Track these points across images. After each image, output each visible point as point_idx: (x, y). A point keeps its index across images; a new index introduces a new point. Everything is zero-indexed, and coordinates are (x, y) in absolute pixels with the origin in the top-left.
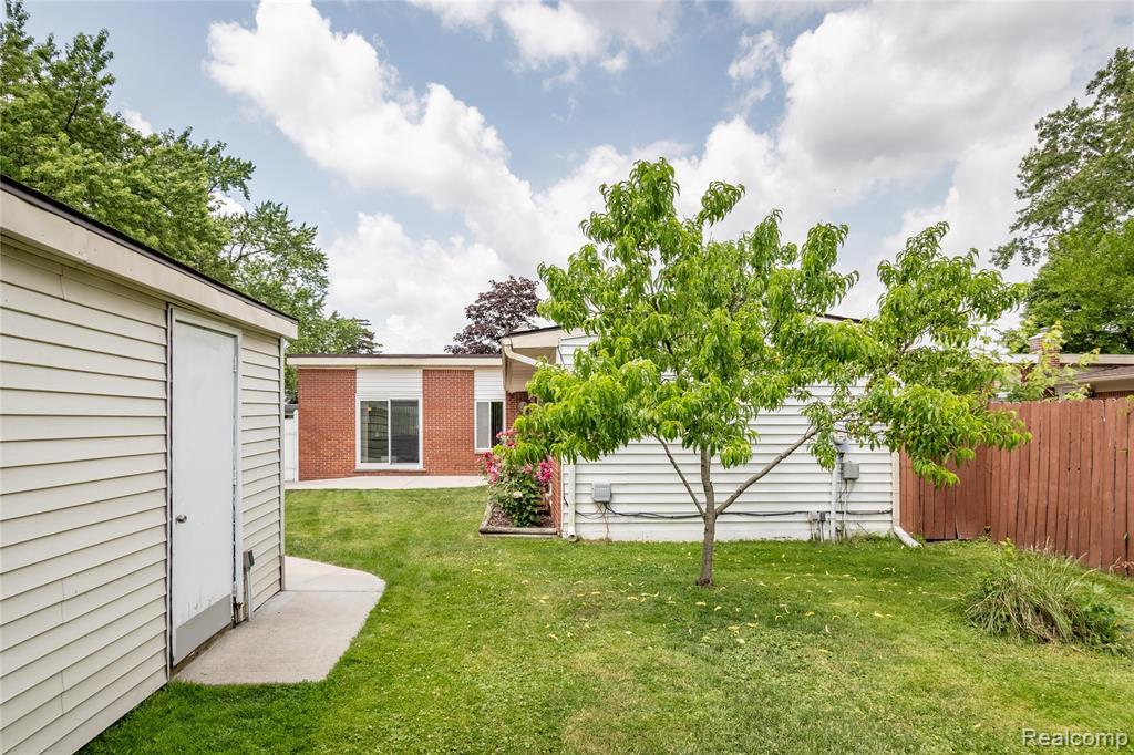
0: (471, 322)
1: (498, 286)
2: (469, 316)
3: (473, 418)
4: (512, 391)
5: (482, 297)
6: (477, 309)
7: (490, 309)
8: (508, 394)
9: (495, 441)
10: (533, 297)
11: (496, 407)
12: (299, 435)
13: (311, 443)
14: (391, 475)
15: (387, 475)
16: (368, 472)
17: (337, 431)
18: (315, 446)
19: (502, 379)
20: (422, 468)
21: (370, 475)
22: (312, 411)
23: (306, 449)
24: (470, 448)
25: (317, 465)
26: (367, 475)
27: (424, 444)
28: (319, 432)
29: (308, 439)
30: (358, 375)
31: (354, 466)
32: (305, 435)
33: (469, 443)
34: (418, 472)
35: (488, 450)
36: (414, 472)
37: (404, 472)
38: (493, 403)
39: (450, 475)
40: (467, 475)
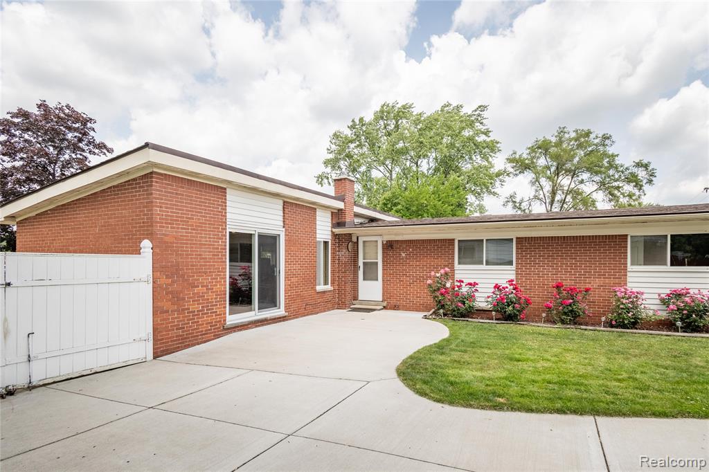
3: (316, 257)
12: (154, 282)
13: (171, 293)
14: (259, 326)
15: (257, 326)
16: (238, 327)
17: (205, 273)
18: (177, 298)
19: (330, 220)
20: (284, 312)
21: (241, 330)
22: (173, 243)
23: (166, 305)
24: (314, 288)
25: (181, 328)
26: (239, 330)
27: (285, 285)
28: (183, 276)
29: (167, 288)
30: (228, 197)
31: (225, 320)
32: (163, 281)
33: (314, 282)
34: (280, 318)
35: (322, 287)
36: (278, 318)
37: (271, 320)
38: (324, 242)
39: (302, 316)
40: (313, 314)
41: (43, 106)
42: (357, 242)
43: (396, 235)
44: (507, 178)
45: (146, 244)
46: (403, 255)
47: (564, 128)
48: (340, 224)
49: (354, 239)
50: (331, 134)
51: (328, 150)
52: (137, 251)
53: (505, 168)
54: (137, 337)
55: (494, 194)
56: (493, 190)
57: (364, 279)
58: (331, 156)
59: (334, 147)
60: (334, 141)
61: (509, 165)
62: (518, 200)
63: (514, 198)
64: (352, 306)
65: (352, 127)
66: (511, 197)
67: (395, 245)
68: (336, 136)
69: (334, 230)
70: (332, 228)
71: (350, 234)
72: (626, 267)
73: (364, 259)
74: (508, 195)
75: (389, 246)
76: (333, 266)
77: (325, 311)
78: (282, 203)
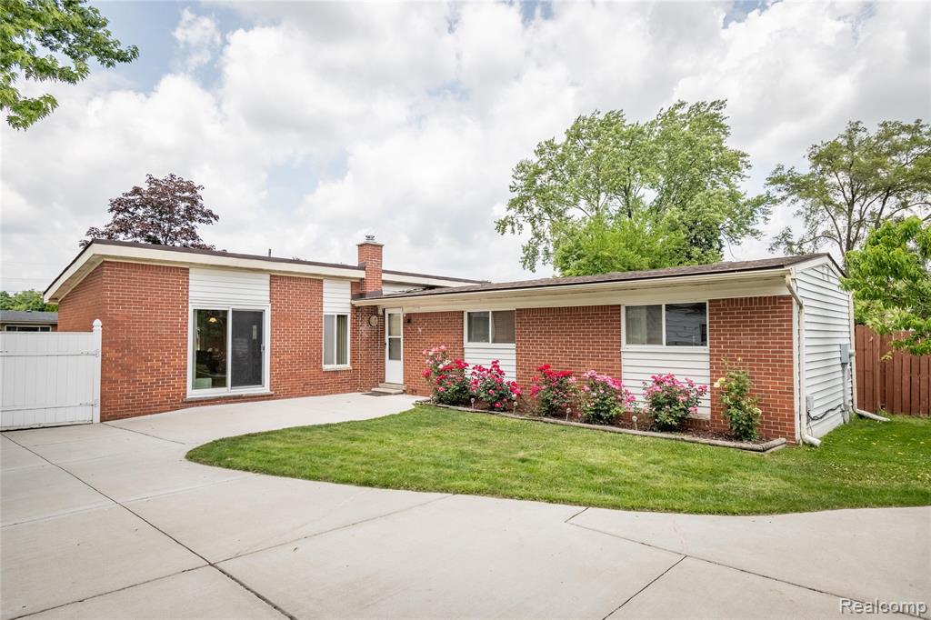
3: (321, 333)
4: (358, 305)
8: (352, 307)
9: (341, 359)
11: (341, 320)
12: (102, 356)
13: (121, 365)
14: (231, 402)
15: (227, 403)
16: (202, 401)
17: (161, 348)
18: (128, 370)
19: (349, 291)
20: (269, 391)
21: (205, 405)
22: (124, 321)
23: (114, 375)
24: (318, 366)
25: (131, 398)
26: (202, 405)
27: (271, 363)
28: (134, 351)
29: (116, 361)
30: (191, 276)
31: (185, 394)
32: (112, 354)
33: (317, 360)
34: (263, 396)
35: (335, 366)
36: (259, 396)
37: (248, 397)
38: (338, 316)
39: (298, 397)
40: (316, 395)
41: (151, 180)
42: (384, 316)
43: (414, 306)
44: (772, 208)
45: (97, 323)
46: (420, 330)
47: (857, 124)
48: (362, 296)
49: (380, 312)
50: (514, 166)
51: (511, 187)
52: (90, 329)
53: (768, 193)
54: (84, 402)
55: (754, 233)
56: (750, 227)
57: (390, 358)
58: (516, 195)
59: (519, 182)
60: (519, 175)
61: (773, 187)
62: (795, 239)
63: (789, 236)
64: (373, 389)
65: (541, 152)
66: (784, 235)
67: (413, 320)
68: (521, 167)
69: (353, 302)
70: (352, 299)
71: (375, 306)
72: (620, 346)
73: (390, 335)
74: (778, 234)
75: (409, 319)
76: (353, 343)
77: (337, 393)
78: (268, 277)
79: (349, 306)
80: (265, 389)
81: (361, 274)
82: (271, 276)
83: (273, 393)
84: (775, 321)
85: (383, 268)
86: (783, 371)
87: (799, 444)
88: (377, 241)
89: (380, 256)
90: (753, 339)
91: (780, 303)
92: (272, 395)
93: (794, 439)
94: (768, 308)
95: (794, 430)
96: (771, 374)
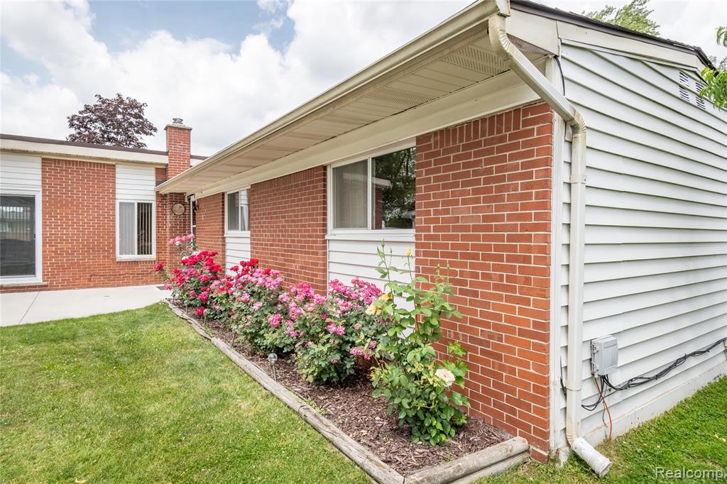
0: (73, 131)
1: (103, 102)
2: (72, 125)
3: (114, 221)
4: (163, 192)
5: (87, 109)
6: (82, 121)
7: (95, 121)
8: (158, 194)
9: (143, 249)
10: (141, 117)
11: (144, 209)
19: (153, 178)
20: (40, 281)
24: (110, 255)
27: (44, 252)
33: (109, 250)
34: (33, 287)
35: (135, 257)
36: (28, 287)
37: (13, 288)
38: (139, 204)
39: (82, 288)
40: (108, 286)
46: (203, 217)
67: (200, 206)
69: (158, 189)
70: (155, 187)
72: (325, 230)
76: (158, 232)
77: (137, 285)
78: (39, 160)
79: (154, 193)
80: (38, 279)
81: (164, 160)
82: (43, 159)
83: (46, 283)
84: (516, 167)
85: (192, 153)
86: (528, 281)
87: (555, 460)
88: (186, 124)
89: (188, 140)
90: (475, 210)
91: (526, 123)
92: (46, 286)
93: (545, 446)
94: (502, 139)
95: (546, 424)
96: (505, 288)
